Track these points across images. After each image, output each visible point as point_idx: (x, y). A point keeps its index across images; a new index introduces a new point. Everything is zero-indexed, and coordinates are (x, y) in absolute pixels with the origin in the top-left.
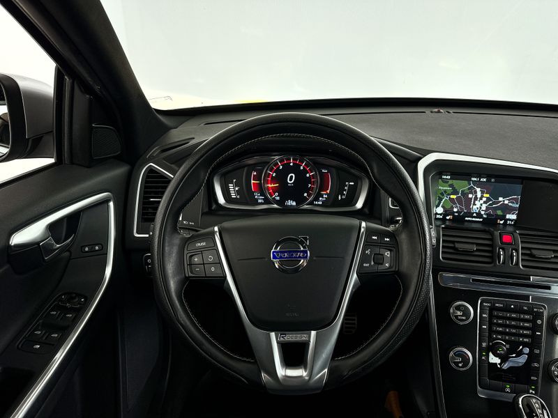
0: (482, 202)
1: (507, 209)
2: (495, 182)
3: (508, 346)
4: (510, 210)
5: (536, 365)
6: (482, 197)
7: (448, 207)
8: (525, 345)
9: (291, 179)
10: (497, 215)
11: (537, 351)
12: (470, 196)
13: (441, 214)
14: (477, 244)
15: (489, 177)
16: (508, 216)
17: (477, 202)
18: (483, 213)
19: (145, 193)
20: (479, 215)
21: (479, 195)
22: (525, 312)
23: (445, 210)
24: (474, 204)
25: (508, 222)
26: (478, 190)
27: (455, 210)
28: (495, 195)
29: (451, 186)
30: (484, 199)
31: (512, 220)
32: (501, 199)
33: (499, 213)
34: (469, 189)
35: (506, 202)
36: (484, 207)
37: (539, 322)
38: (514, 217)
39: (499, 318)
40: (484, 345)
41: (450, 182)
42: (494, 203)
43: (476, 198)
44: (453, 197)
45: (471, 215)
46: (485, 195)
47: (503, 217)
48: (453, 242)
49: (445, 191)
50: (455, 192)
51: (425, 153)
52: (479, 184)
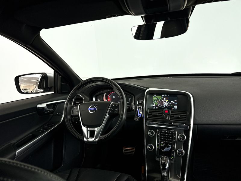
0: (166, 102)
1: (174, 105)
2: (169, 96)
3: (165, 144)
4: (175, 105)
5: (173, 150)
6: (166, 101)
7: (156, 104)
8: (170, 144)
9: (114, 97)
10: (171, 107)
11: (173, 146)
12: (162, 101)
13: (155, 107)
14: (158, 113)
15: (167, 95)
16: (175, 107)
17: (165, 103)
18: (167, 106)
19: (75, 101)
20: (166, 107)
21: (165, 100)
22: (170, 134)
23: (156, 105)
24: (164, 103)
25: (175, 109)
26: (165, 99)
27: (159, 105)
28: (170, 100)
29: (157, 98)
30: (167, 102)
31: (176, 108)
32: (172, 101)
33: (172, 106)
34: (162, 98)
35: (173, 102)
36: (167, 104)
37: (174, 137)
38: (176, 107)
39: (162, 135)
40: (158, 143)
41: (156, 97)
42: (170, 103)
43: (164, 102)
44: (158, 101)
45: (163, 106)
46: (167, 100)
47: (173, 107)
48: (152, 113)
49: (155, 100)
50: (158, 100)
51: (148, 88)
52: (165, 97)
